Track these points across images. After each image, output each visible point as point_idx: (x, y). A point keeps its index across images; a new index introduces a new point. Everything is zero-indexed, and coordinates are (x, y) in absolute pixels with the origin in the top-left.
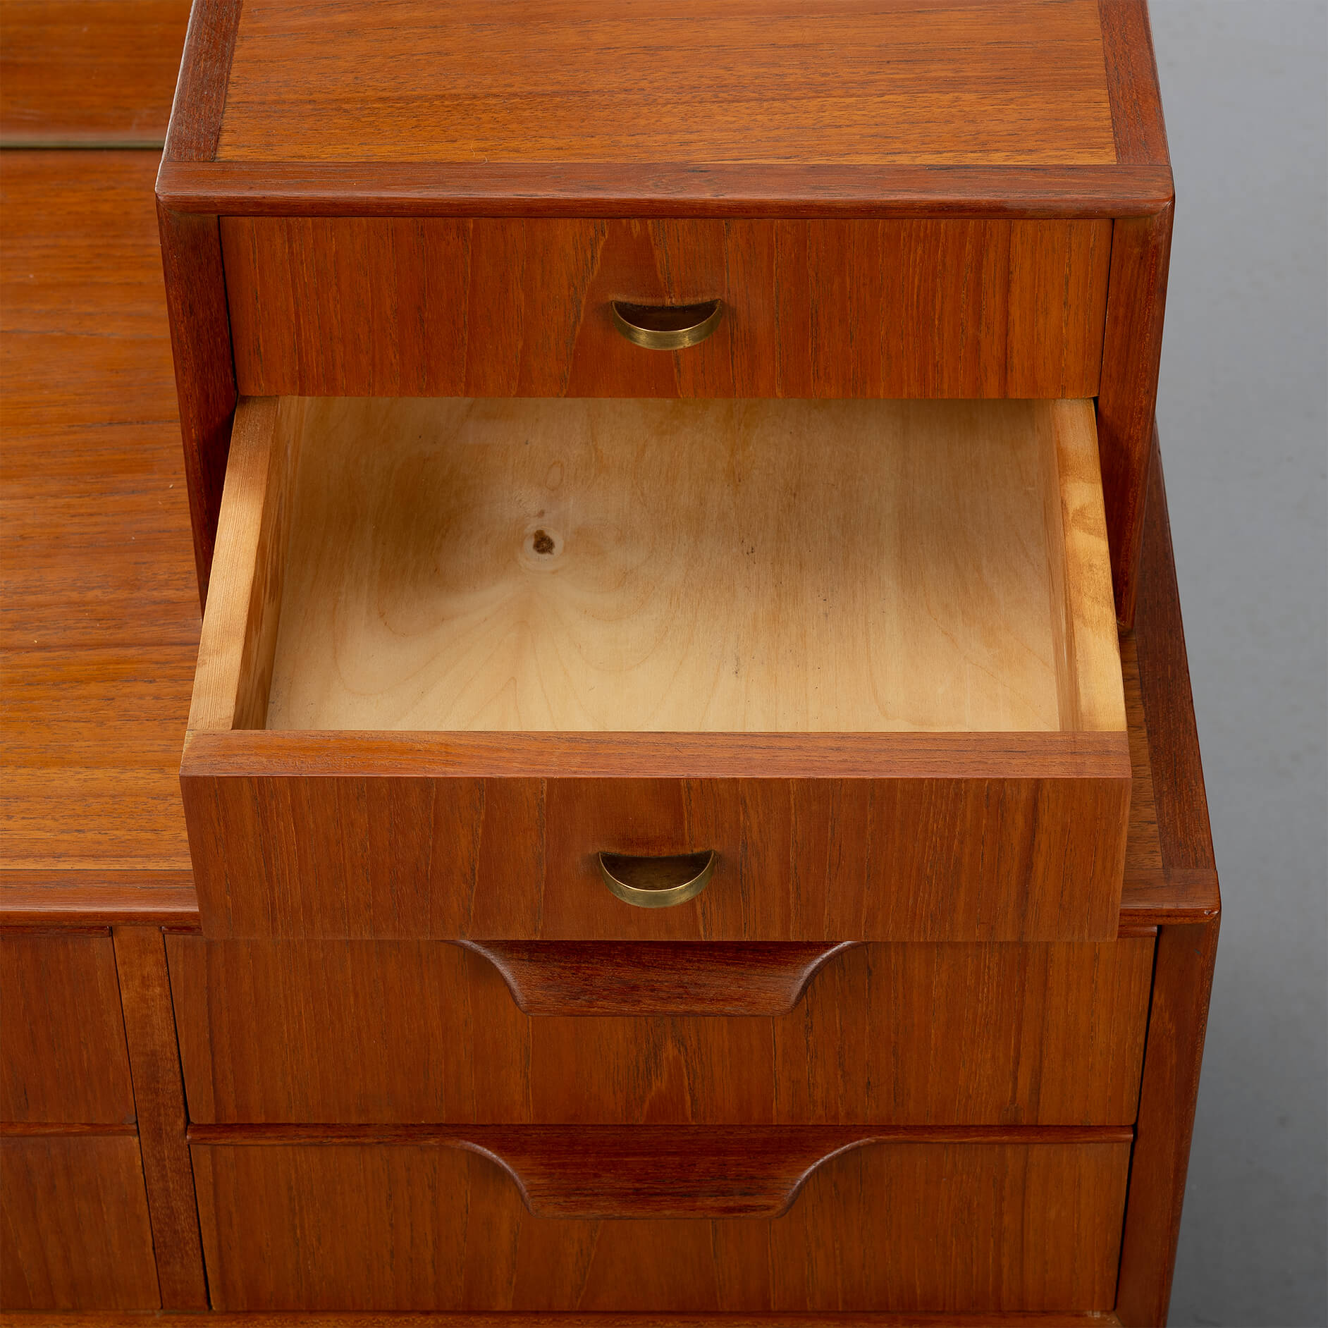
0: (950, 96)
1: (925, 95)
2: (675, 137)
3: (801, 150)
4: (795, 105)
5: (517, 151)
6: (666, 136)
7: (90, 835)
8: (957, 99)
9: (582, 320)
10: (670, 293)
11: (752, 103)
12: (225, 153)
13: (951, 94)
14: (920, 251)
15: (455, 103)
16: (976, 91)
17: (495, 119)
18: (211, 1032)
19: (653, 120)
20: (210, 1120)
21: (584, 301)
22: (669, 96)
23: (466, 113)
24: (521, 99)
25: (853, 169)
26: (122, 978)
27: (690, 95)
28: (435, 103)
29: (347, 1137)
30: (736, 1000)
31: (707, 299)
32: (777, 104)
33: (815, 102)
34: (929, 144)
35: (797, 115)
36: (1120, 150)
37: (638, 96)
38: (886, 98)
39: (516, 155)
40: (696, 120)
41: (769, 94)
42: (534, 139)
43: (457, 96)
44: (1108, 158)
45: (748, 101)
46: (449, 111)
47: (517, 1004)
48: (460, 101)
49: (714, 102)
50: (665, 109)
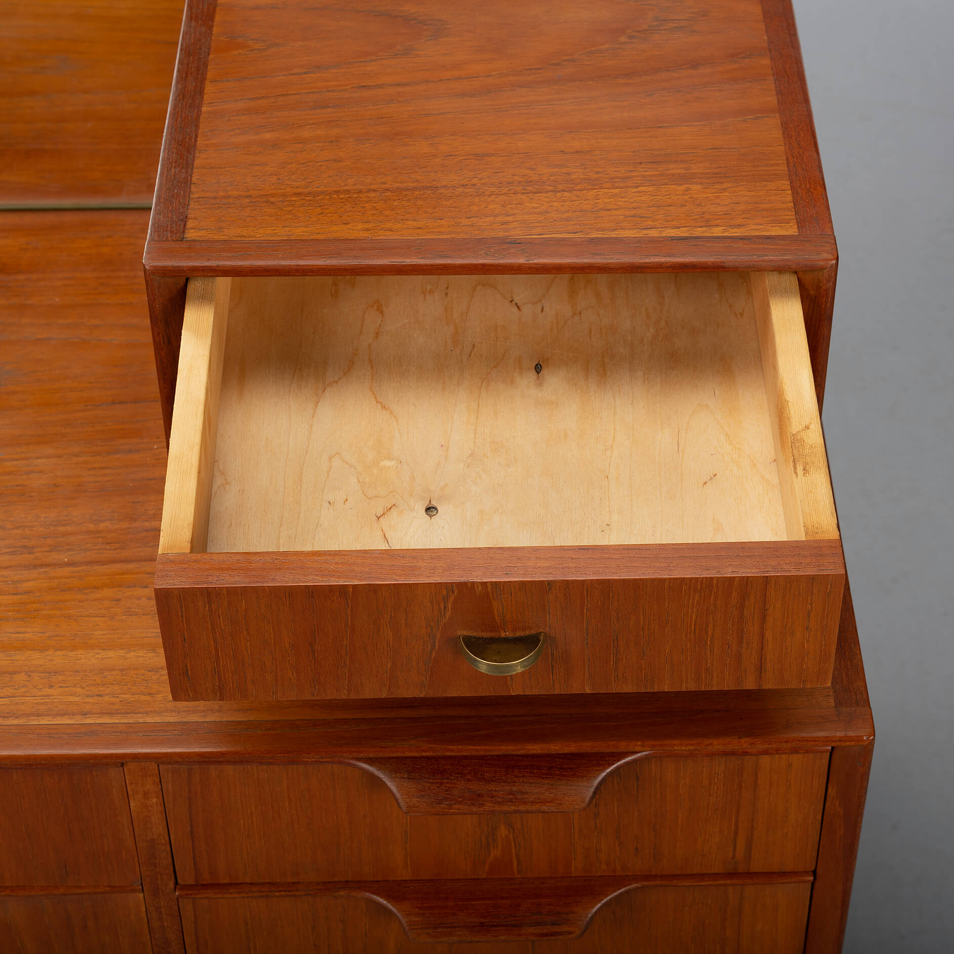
0: (683, 187)
1: (666, 186)
2: (498, 219)
3: (584, 227)
4: (578, 195)
5: (390, 230)
6: (491, 218)
7: (106, 698)
8: (688, 189)
11: (550, 194)
12: (190, 234)
13: (684, 186)
15: (348, 196)
16: (701, 184)
17: (375, 207)
18: (191, 825)
19: (483, 207)
20: (191, 882)
22: (493, 189)
23: (354, 203)
24: (392, 193)
25: (618, 240)
26: (130, 793)
27: (507, 189)
28: (333, 196)
29: (284, 891)
30: (549, 802)
32: (566, 194)
33: (592, 193)
34: (670, 221)
35: (580, 202)
36: (801, 224)
37: (471, 190)
38: (640, 189)
39: (390, 233)
40: (512, 206)
41: (561, 187)
42: (401, 222)
43: (348, 192)
44: (792, 230)
45: (547, 192)
46: (344, 202)
47: (400, 807)
48: (351, 195)
49: (523, 193)
50: (490, 199)
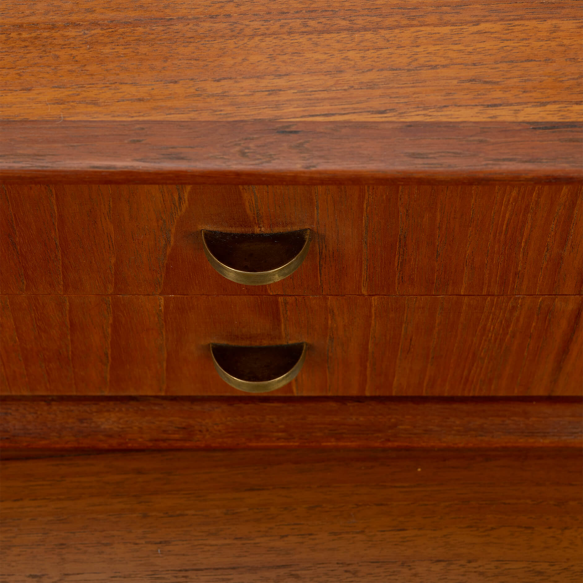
0: (548, 24)
1: (522, 22)
2: (264, 83)
3: (396, 100)
4: (387, 36)
5: (95, 103)
6: (252, 82)
8: (556, 29)
9: (172, 243)
10: (259, 224)
11: (344, 35)
13: (549, 22)
14: (514, 193)
15: (34, 35)
16: (575, 18)
17: (74, 57)
19: (240, 59)
21: (173, 231)
22: (256, 24)
23: (43, 49)
24: (102, 29)
25: (451, 127)
27: (278, 24)
28: (11, 36)
31: (296, 228)
32: (369, 35)
33: (409, 33)
34: (530, 92)
35: (390, 50)
37: (224, 25)
38: (483, 26)
39: (95, 109)
40: (285, 57)
41: (360, 22)
42: (113, 86)
43: (34, 26)
45: (339, 31)
46: (26, 47)
48: (38, 32)
49: (303, 33)
50: (252, 43)
